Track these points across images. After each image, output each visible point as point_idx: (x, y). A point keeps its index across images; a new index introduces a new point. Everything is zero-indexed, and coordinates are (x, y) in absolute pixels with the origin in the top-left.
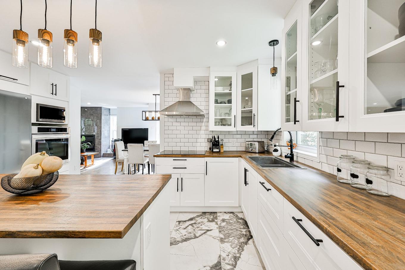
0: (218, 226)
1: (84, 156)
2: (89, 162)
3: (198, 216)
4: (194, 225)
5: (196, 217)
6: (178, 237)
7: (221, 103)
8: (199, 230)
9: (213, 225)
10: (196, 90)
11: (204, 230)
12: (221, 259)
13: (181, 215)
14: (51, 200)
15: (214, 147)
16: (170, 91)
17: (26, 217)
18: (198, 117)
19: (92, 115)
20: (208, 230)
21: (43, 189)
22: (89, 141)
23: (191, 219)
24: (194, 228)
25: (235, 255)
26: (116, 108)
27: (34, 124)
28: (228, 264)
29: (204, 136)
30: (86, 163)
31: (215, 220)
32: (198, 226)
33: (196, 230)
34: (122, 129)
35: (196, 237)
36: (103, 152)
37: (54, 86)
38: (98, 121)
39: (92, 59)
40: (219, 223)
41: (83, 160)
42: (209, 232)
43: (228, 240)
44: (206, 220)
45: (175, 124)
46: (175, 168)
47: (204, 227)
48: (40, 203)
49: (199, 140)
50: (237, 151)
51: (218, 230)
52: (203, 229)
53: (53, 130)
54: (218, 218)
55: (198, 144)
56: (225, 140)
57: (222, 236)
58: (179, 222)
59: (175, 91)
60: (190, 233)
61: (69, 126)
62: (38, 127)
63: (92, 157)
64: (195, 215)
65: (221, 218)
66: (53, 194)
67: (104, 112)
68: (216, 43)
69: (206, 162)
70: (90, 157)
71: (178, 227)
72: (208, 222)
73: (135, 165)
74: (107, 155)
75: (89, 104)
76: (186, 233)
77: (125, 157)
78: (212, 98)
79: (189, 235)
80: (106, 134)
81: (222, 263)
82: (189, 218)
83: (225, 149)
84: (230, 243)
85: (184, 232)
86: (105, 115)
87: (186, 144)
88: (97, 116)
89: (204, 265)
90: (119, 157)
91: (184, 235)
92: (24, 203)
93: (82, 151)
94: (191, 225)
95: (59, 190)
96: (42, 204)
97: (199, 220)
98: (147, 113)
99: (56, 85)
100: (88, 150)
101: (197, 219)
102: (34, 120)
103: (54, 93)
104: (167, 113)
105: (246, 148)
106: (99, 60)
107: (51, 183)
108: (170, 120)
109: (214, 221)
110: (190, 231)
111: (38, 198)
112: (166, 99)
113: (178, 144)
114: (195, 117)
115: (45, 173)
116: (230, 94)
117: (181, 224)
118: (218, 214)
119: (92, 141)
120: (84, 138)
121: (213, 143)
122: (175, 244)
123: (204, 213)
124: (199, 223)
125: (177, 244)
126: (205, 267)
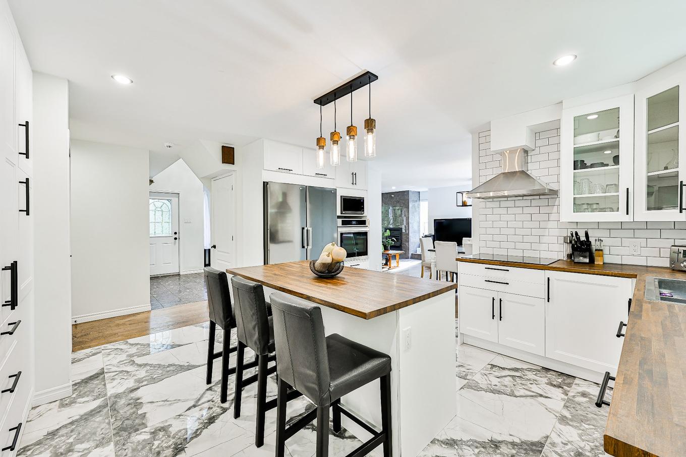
0: (566, 397)
1: (388, 254)
2: (393, 263)
3: (530, 370)
4: (517, 379)
5: (526, 370)
6: (483, 383)
7: (592, 166)
8: (524, 389)
9: (557, 393)
10: (537, 149)
11: (533, 392)
12: (548, 442)
13: (500, 357)
14: (335, 284)
15: (576, 253)
16: (489, 158)
17: (318, 290)
18: (541, 197)
19: (398, 202)
20: (541, 396)
21: (333, 275)
22: (394, 236)
23: (516, 370)
24: (515, 383)
25: (581, 451)
26: (427, 190)
27: (339, 217)
28: (559, 454)
29: (556, 232)
30: (390, 264)
31: (564, 387)
32: (523, 382)
33: (518, 387)
34: (435, 220)
35: (512, 394)
36: (411, 252)
37: (354, 175)
38: (405, 210)
39: (367, 151)
40: (571, 394)
41: (387, 260)
42: (542, 398)
43: (578, 425)
44: (545, 380)
45: (496, 211)
46: (489, 281)
47: (534, 388)
48: (329, 284)
49: (544, 239)
50: (647, 266)
51: (563, 403)
52: (531, 389)
53: (354, 223)
54: (574, 386)
55: (544, 247)
56: (607, 242)
57: (567, 414)
58: (493, 366)
59: (498, 157)
60: (506, 386)
61: (368, 218)
62: (342, 220)
63: (397, 257)
64: (525, 366)
65: (580, 389)
66: (338, 280)
67: (412, 197)
68: (554, 63)
69: (548, 278)
70: (394, 257)
71: (489, 372)
72: (547, 384)
73: (447, 272)
74: (416, 257)
75: (394, 189)
76: (497, 384)
77: (433, 261)
78: (568, 159)
79: (503, 388)
80: (416, 228)
81: (546, 447)
82: (513, 366)
83: (608, 259)
84: (581, 431)
85: (495, 381)
86: (414, 201)
87: (519, 246)
88: (404, 204)
89: (511, 434)
90: (426, 259)
91: (493, 384)
92: (320, 283)
93: (386, 248)
94: (513, 376)
95: (344, 278)
96: (329, 286)
97: (530, 375)
98: (464, 194)
99: (355, 174)
100: (393, 248)
101: (527, 373)
102: (339, 213)
103: (354, 183)
104: (478, 195)
105: (672, 261)
106: (373, 149)
107: (338, 272)
108: (489, 205)
109: (562, 388)
110: (506, 383)
111: (329, 281)
112: (482, 173)
113: (503, 245)
114: (538, 197)
115: (334, 262)
116: (615, 146)
117: (494, 370)
118: (577, 381)
119: (398, 236)
120: (388, 233)
121: (573, 246)
122: (475, 390)
123: (547, 370)
124: (529, 380)
125: (478, 391)
126: (511, 435)
